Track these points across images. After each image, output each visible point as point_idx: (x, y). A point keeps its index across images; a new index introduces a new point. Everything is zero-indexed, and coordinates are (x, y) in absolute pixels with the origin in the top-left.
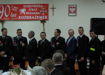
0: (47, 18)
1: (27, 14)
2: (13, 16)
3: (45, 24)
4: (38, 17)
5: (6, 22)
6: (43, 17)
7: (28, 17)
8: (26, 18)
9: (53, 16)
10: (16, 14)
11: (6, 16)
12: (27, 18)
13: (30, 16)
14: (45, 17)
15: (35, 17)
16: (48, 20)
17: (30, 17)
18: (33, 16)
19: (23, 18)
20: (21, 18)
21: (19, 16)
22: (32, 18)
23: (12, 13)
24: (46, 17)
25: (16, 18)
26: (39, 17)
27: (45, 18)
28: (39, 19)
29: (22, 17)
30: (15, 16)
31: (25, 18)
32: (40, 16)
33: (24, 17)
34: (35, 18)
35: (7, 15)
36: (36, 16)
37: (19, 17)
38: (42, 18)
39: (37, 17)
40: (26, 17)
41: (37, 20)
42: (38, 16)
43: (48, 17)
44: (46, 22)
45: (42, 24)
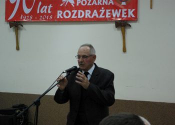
0: (133, 16)
1: (80, 4)
2: (42, 12)
3: (129, 31)
4: (108, 14)
5: (25, 26)
6: (124, 13)
7: (81, 14)
8: (77, 15)
9: (151, 8)
10: (50, 6)
11: (27, 11)
12: (79, 17)
13: (87, 11)
14: (127, 12)
15: (99, 14)
16: (135, 19)
17: (87, 14)
18: (95, 11)
19: (69, 17)
20: (62, 15)
21: (58, 11)
22: (91, 15)
23: (40, 3)
24: (131, 13)
25: (50, 15)
26: (111, 12)
27: (127, 14)
28: (112, 16)
29: (67, 14)
30: (49, 12)
31: (73, 17)
32: (113, 11)
33: (72, 14)
34: (101, 16)
35: (28, 7)
36: (103, 11)
37: (59, 14)
38: (118, 15)
39: (105, 14)
40: (75, 11)
41: (104, 20)
42: (108, 11)
43: (135, 13)
44: (130, 26)
45: (118, 33)
